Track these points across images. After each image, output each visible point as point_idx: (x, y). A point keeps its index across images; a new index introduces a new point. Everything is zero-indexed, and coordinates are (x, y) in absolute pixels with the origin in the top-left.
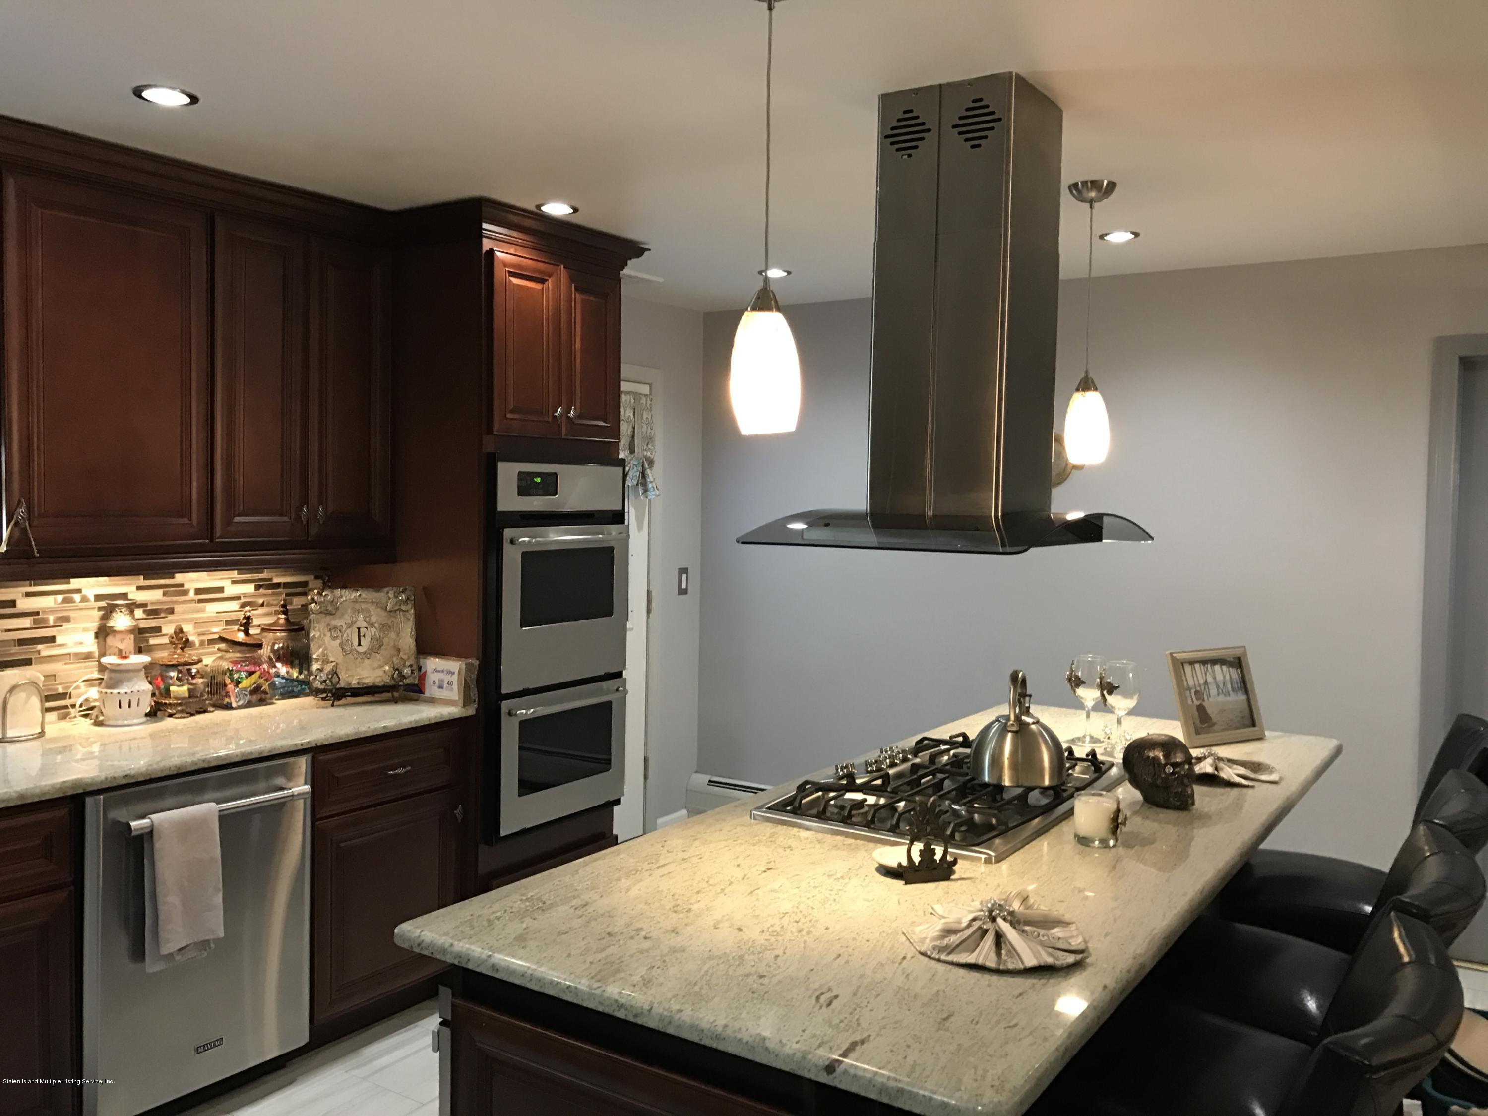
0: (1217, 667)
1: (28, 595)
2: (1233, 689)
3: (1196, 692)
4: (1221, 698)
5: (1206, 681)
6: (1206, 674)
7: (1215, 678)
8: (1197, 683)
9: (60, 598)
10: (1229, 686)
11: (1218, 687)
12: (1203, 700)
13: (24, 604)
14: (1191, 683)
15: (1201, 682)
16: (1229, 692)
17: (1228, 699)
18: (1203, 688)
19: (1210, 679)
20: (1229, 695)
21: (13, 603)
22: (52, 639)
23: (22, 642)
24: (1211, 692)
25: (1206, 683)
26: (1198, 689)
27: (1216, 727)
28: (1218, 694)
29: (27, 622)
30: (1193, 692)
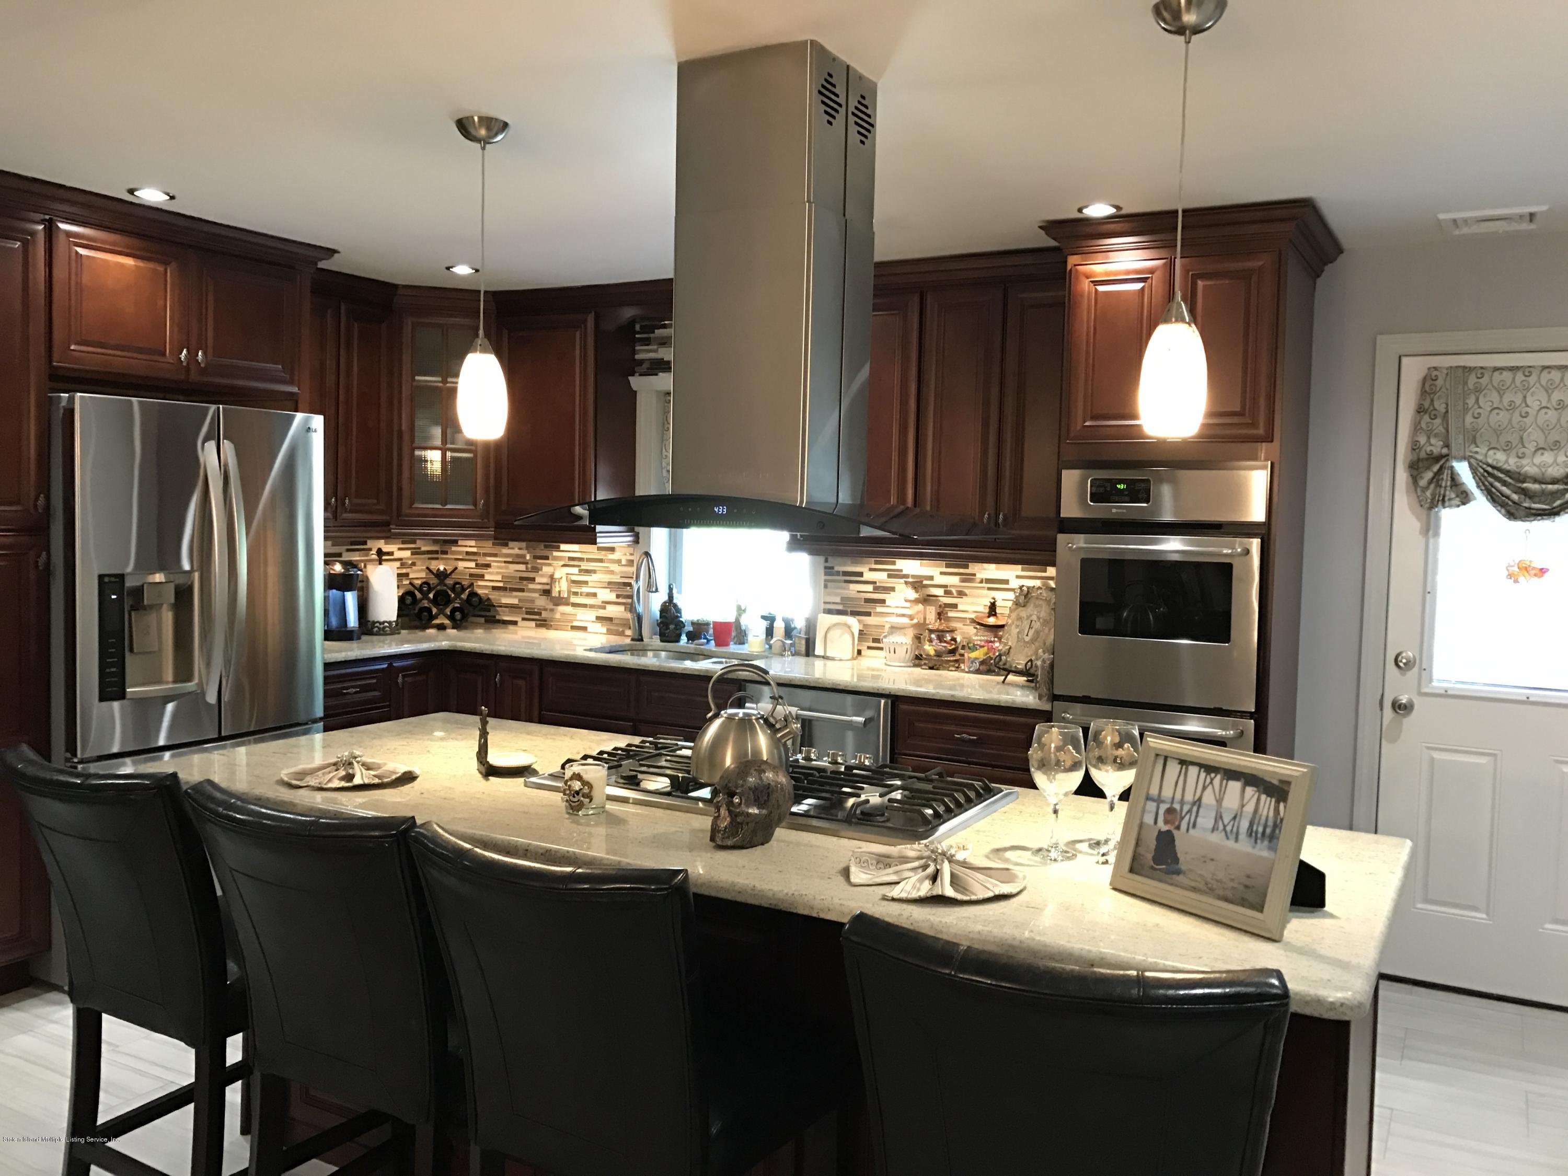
0: (1235, 786)
1: (871, 570)
2: (1250, 832)
3: (1170, 811)
4: (1217, 838)
5: (1200, 799)
6: (1204, 788)
7: (1219, 801)
8: (1178, 796)
9: (885, 574)
10: (1245, 825)
11: (1219, 817)
12: (1178, 828)
13: (868, 576)
14: (1167, 793)
15: (1189, 797)
16: (1237, 834)
17: (1231, 844)
18: (1186, 808)
19: (1209, 798)
20: (1237, 839)
21: (861, 574)
22: (883, 602)
23: (867, 601)
24: (1199, 820)
25: (1198, 802)
26: (1177, 806)
27: (1180, 878)
28: (1214, 829)
29: (870, 588)
30: (1164, 807)
